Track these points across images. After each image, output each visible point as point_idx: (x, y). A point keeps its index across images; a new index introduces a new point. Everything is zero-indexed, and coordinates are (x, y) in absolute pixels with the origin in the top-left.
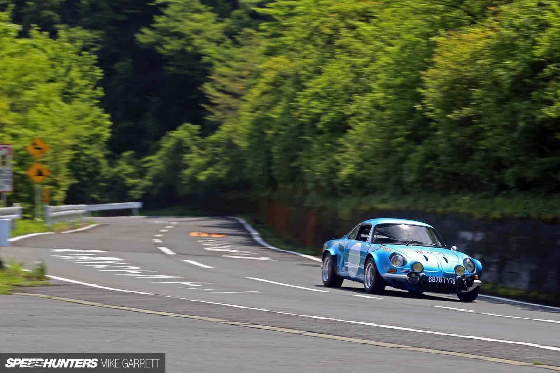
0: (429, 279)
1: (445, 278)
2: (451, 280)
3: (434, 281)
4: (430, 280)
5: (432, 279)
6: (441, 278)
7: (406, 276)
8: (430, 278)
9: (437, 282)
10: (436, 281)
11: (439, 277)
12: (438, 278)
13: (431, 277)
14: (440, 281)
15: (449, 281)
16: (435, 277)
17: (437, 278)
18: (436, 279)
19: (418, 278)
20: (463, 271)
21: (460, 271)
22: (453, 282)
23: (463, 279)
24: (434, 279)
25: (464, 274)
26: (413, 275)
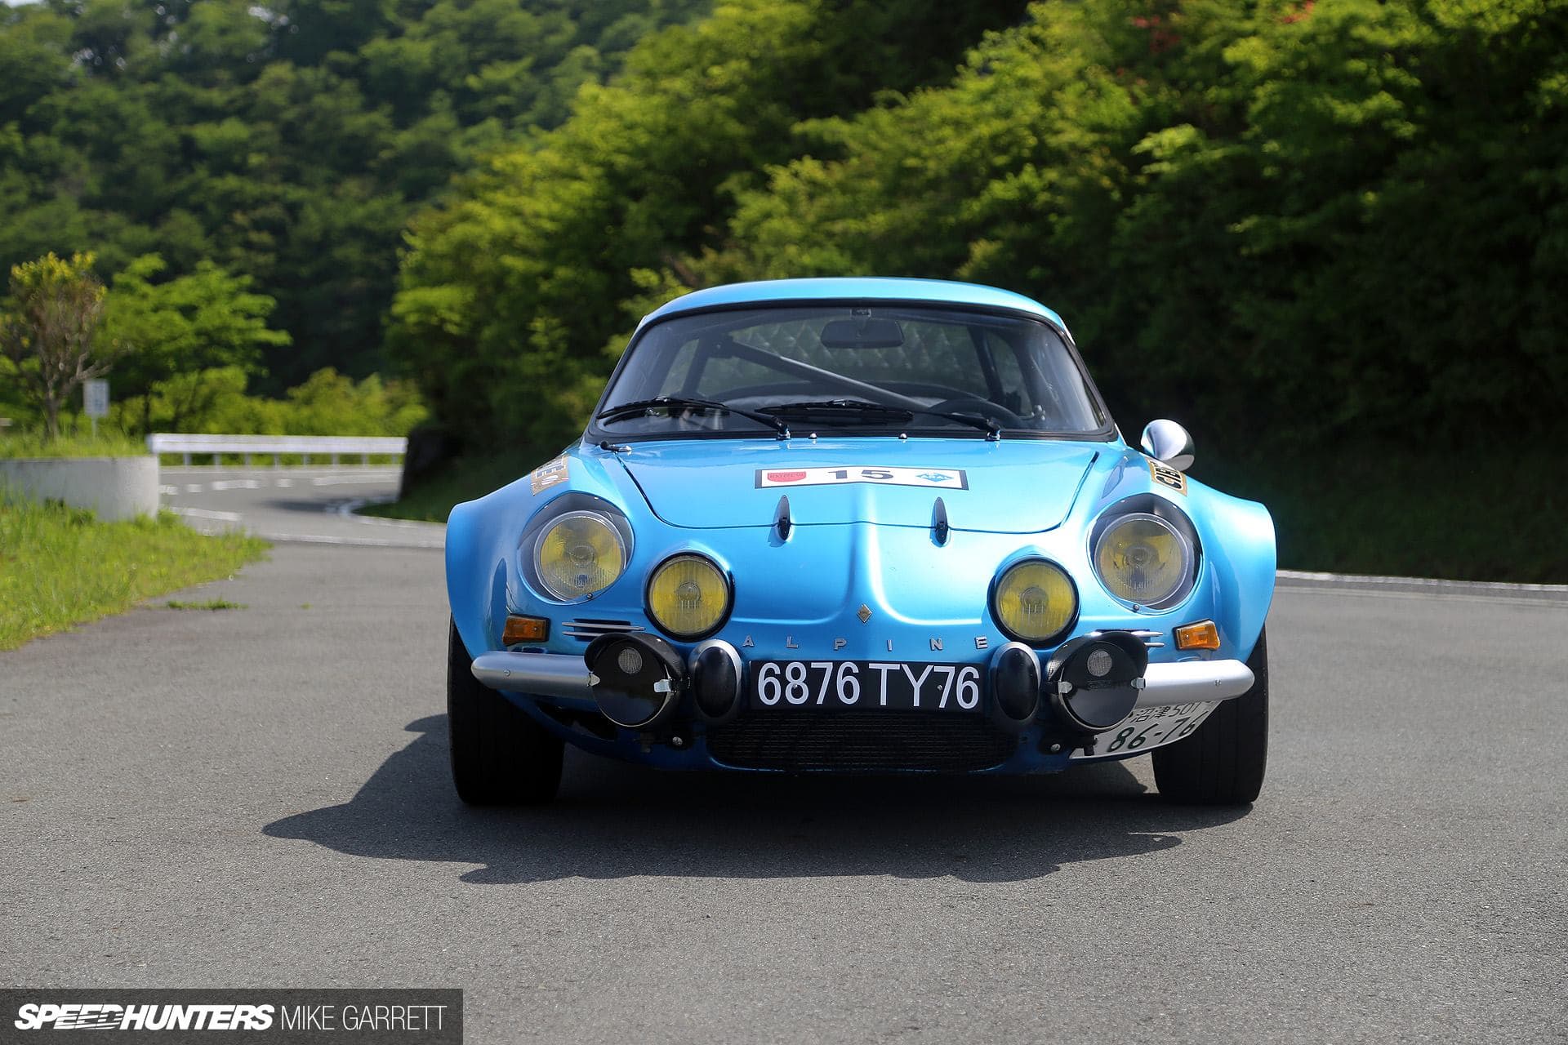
0: (762, 684)
1: (884, 668)
2: (944, 676)
3: (797, 692)
4: (770, 690)
5: (784, 683)
6: (856, 670)
7: (580, 663)
8: (769, 672)
9: (820, 701)
10: (814, 694)
11: (837, 665)
12: (829, 667)
13: (777, 671)
14: (849, 688)
15: (924, 689)
16: (807, 664)
17: (821, 673)
18: (814, 678)
19: (662, 686)
20: (1060, 597)
21: (1034, 601)
22: (965, 694)
23: (1052, 666)
24: (800, 682)
25: (1073, 623)
26: (629, 662)
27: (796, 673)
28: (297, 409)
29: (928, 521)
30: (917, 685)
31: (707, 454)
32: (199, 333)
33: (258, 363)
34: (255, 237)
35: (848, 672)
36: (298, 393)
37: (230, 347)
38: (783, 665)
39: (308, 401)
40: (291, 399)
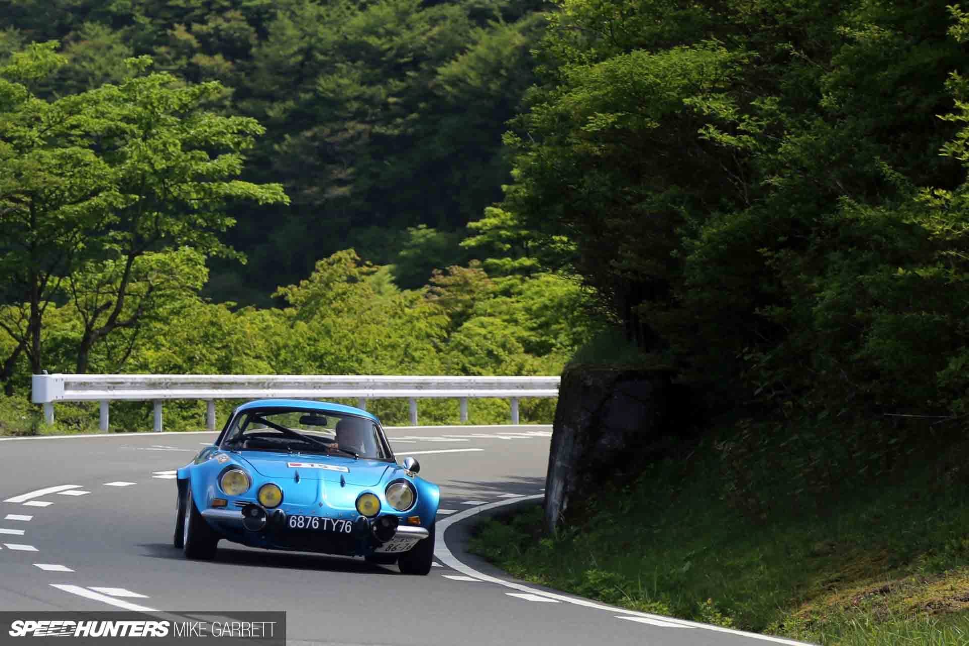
0: (291, 521)
1: (326, 520)
2: (342, 523)
3: (301, 524)
4: (293, 523)
5: (297, 522)
6: (318, 518)
7: (240, 513)
8: (293, 518)
9: (307, 528)
10: (305, 526)
11: (313, 517)
12: (310, 518)
13: (296, 518)
14: (315, 524)
15: (336, 526)
16: (304, 517)
17: (308, 519)
18: (306, 521)
19: (264, 519)
20: (375, 504)
21: (368, 505)
22: (347, 528)
23: (372, 523)
24: (302, 522)
25: (379, 512)
26: (254, 512)
27: (301, 519)
28: (292, 322)
29: (339, 481)
30: (334, 525)
31: (269, 456)
32: (126, 185)
33: (230, 238)
34: (202, 60)
35: (316, 520)
36: (294, 293)
37: (182, 208)
38: (297, 516)
39: (308, 311)
40: (282, 303)
